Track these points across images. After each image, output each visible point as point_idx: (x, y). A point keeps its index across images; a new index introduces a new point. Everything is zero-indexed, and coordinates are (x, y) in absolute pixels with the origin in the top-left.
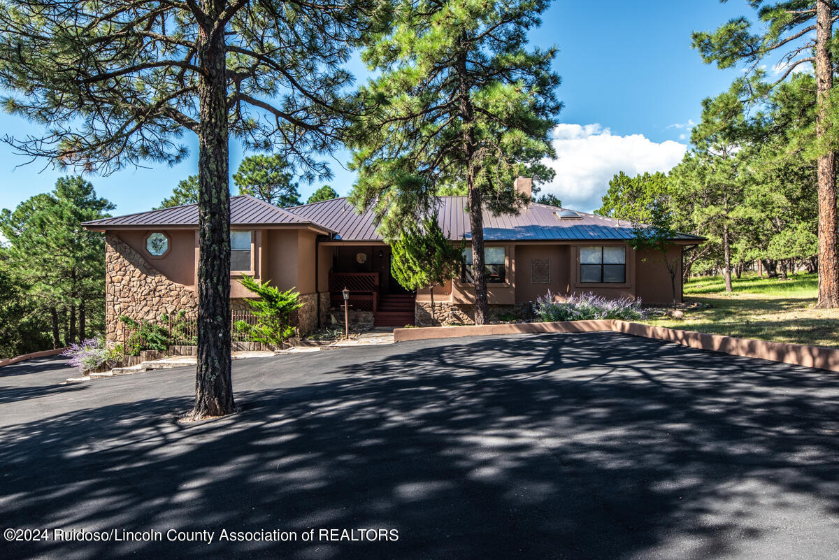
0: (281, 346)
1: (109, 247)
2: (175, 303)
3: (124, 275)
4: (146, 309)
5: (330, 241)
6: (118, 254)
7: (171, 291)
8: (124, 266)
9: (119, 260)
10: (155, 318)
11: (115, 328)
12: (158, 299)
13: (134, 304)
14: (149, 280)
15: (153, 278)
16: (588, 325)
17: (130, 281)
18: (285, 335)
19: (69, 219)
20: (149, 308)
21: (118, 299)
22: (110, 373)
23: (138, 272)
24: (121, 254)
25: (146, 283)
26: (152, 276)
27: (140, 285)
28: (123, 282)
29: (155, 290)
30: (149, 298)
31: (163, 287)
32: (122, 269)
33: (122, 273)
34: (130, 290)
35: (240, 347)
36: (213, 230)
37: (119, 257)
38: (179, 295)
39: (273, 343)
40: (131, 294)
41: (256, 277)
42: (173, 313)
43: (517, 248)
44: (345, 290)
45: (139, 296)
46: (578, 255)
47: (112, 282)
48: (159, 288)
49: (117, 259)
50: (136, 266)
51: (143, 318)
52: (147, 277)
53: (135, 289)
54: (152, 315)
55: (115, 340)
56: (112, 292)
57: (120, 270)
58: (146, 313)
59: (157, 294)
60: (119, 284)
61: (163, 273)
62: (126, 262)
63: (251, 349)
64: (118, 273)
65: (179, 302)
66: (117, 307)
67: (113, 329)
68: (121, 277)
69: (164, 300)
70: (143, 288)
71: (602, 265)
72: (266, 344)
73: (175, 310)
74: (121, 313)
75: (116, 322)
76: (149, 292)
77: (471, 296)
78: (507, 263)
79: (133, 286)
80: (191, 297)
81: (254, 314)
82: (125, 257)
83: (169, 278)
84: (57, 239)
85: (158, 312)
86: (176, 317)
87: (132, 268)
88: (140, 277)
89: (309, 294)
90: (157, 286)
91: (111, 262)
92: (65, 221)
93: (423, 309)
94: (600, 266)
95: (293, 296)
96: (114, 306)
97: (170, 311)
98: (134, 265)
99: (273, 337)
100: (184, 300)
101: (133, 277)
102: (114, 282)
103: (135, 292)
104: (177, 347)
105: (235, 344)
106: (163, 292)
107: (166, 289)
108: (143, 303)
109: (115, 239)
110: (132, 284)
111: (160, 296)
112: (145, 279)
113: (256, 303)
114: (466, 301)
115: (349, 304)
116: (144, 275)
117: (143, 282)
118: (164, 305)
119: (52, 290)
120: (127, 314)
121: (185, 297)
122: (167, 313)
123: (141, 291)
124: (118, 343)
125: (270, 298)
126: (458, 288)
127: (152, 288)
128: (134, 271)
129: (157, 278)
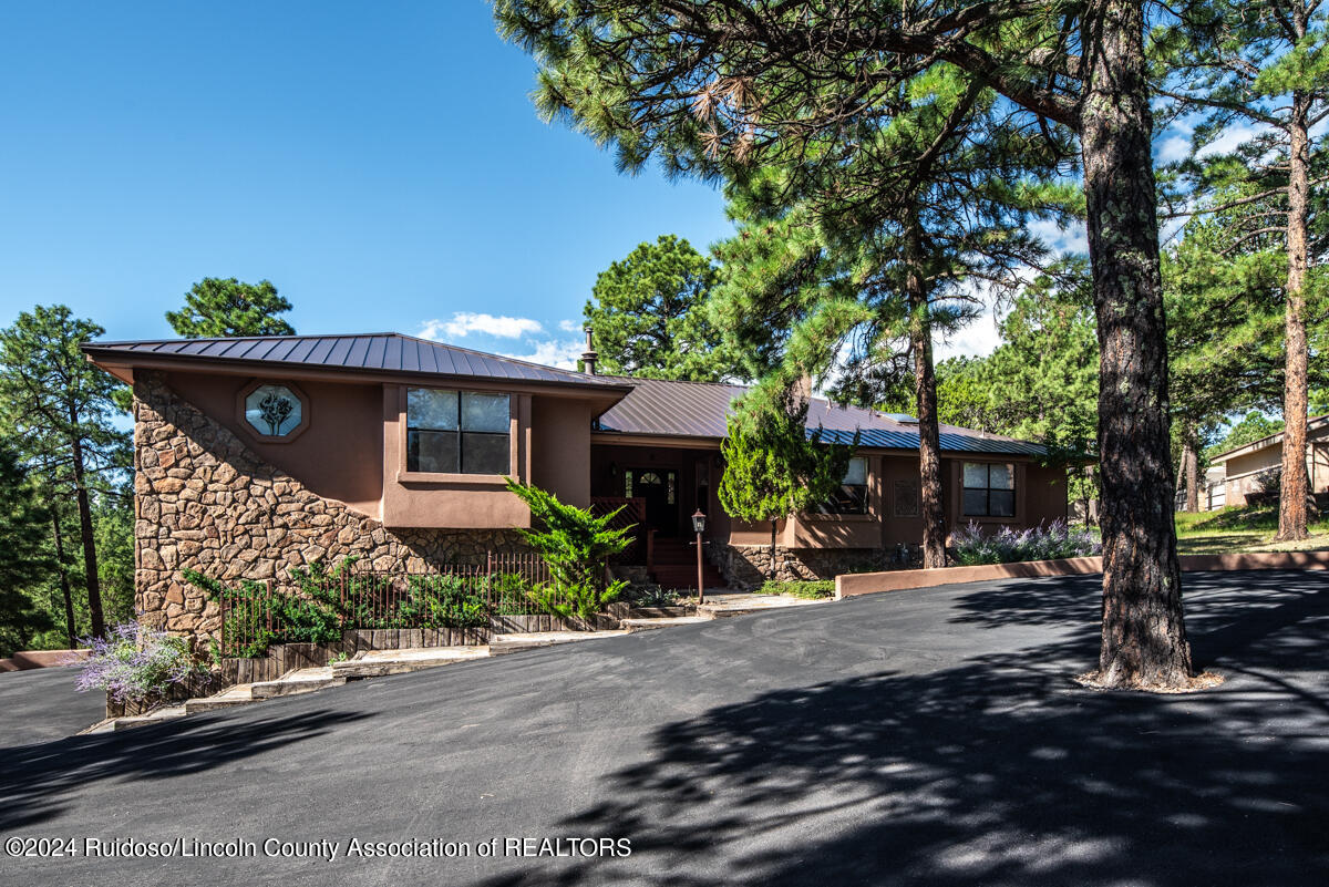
0: (593, 622)
2: (324, 540)
3: (189, 477)
4: (250, 555)
6: (170, 427)
7: (314, 514)
8: (189, 455)
9: (175, 441)
10: (273, 575)
11: (162, 600)
12: (279, 532)
13: (215, 544)
14: (257, 490)
15: (268, 484)
17: (205, 489)
18: (604, 597)
20: (257, 553)
21: (170, 531)
23: (226, 471)
24: (178, 427)
25: (250, 495)
26: (266, 480)
27: (234, 501)
28: (186, 493)
29: (273, 512)
30: (257, 529)
31: (293, 506)
32: (182, 464)
33: (181, 471)
34: (204, 512)
35: (508, 625)
37: (175, 434)
38: (333, 523)
39: (577, 617)
40: (207, 521)
42: (319, 563)
43: (885, 460)
44: (698, 514)
45: (231, 525)
46: (960, 475)
47: (152, 492)
48: (283, 508)
49: (168, 438)
50: (221, 454)
51: (240, 576)
52: (251, 482)
53: (220, 510)
54: (264, 568)
56: (152, 515)
57: (176, 464)
58: (248, 564)
59: (279, 521)
60: (174, 498)
61: (294, 474)
62: (193, 446)
63: (531, 629)
64: (170, 473)
65: (333, 539)
66: (167, 552)
67: (157, 603)
68: (178, 482)
69: (295, 534)
70: (241, 508)
71: (989, 489)
72: (563, 618)
73: (324, 556)
74: (178, 564)
75: (166, 587)
76: (258, 517)
78: (870, 481)
79: (215, 503)
80: (364, 527)
82: (193, 434)
83: (307, 486)
85: (283, 562)
87: (209, 460)
88: (232, 481)
90: (278, 503)
91: (150, 445)
93: (742, 558)
94: (986, 492)
96: (158, 549)
97: (311, 558)
98: (214, 453)
100: (345, 534)
101: (211, 482)
102: (159, 493)
103: (219, 517)
105: (497, 620)
106: (294, 516)
107: (302, 510)
108: (241, 542)
110: (210, 498)
111: (285, 526)
112: (247, 487)
113: (539, 538)
114: (812, 543)
115: (703, 540)
116: (245, 478)
117: (242, 495)
118: (296, 546)
120: (197, 568)
121: (348, 528)
122: (303, 563)
123: (235, 514)
126: (801, 520)
127: (265, 507)
128: (214, 468)
129: (280, 484)
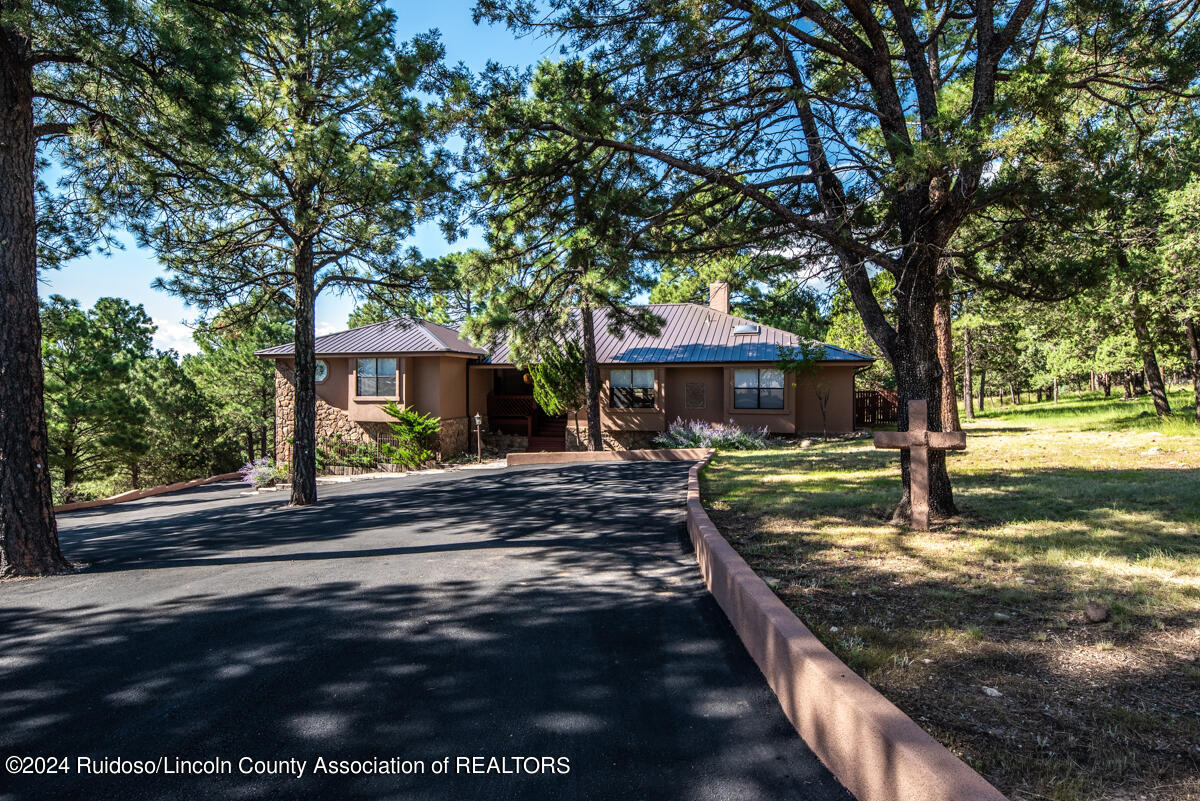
0: (418, 467)
1: (278, 374)
2: (333, 426)
3: (291, 399)
5: (479, 364)
6: (286, 380)
7: (330, 414)
8: (291, 391)
9: (287, 386)
11: (284, 449)
12: (318, 422)
16: (687, 454)
18: (422, 458)
19: (259, 335)
21: (285, 421)
22: (274, 489)
24: (288, 380)
28: (290, 406)
29: (317, 414)
31: (323, 411)
33: (289, 397)
35: (384, 468)
36: (301, 382)
37: (287, 383)
38: (336, 418)
39: (412, 466)
41: (401, 402)
42: (331, 436)
43: (667, 370)
46: (732, 378)
48: (319, 412)
49: (285, 384)
55: (283, 460)
56: (281, 415)
57: (288, 395)
60: (286, 408)
61: (323, 398)
62: (292, 388)
64: (286, 398)
65: (336, 426)
66: (285, 429)
67: (282, 450)
68: (288, 402)
69: (324, 422)
71: (759, 389)
72: (407, 466)
73: (333, 433)
74: (288, 434)
75: (285, 444)
77: (620, 422)
78: (656, 387)
80: (346, 420)
81: (396, 437)
82: (291, 383)
83: (328, 402)
84: (247, 355)
86: (334, 440)
89: (455, 419)
90: (318, 410)
91: (280, 387)
92: (254, 337)
94: (756, 391)
95: (432, 421)
96: (283, 429)
97: (329, 434)
99: (412, 459)
102: (282, 406)
104: (331, 467)
105: (380, 465)
106: (324, 415)
107: (326, 413)
109: (283, 366)
111: (320, 419)
113: (397, 428)
114: (614, 428)
119: (243, 410)
121: (341, 421)
122: (326, 435)
124: (286, 463)
125: (410, 424)
126: (606, 414)
129: (318, 402)
